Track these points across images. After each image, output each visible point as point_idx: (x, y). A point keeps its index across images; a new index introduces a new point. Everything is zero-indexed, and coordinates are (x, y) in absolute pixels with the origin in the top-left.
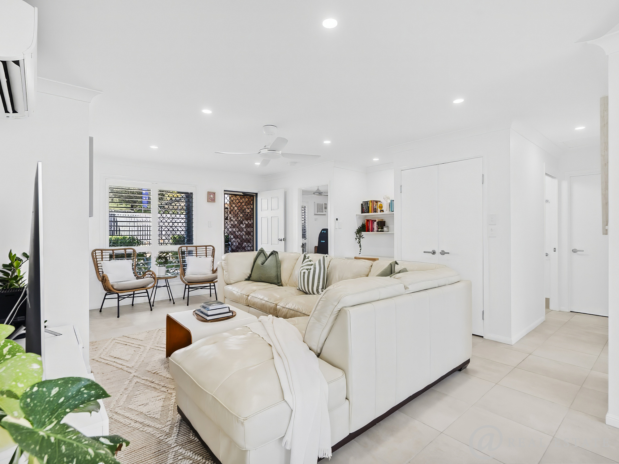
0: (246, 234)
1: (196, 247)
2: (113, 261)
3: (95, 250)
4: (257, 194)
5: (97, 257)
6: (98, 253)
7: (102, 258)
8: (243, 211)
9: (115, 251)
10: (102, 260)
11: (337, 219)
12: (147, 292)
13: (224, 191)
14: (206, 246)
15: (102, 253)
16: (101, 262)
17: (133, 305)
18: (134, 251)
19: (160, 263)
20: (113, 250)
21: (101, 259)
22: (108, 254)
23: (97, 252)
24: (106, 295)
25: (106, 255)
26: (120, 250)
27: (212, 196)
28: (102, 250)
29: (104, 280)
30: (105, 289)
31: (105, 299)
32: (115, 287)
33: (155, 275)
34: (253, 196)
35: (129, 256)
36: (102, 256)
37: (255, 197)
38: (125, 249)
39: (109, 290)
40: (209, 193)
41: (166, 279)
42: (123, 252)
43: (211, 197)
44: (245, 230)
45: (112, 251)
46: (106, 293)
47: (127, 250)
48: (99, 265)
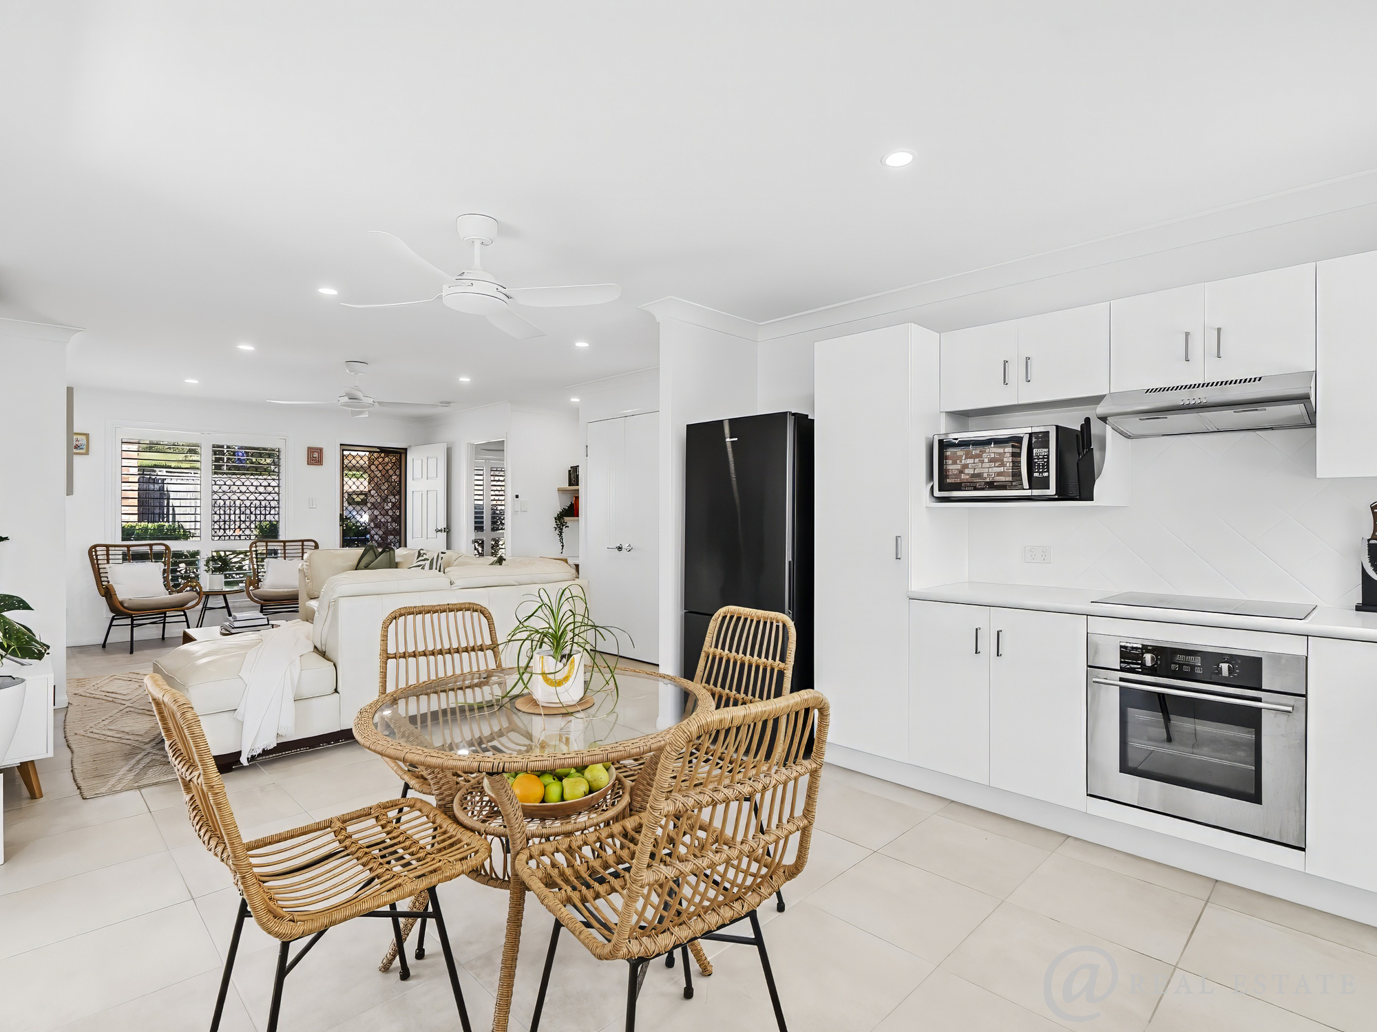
0: (394, 520)
1: (284, 542)
2: (127, 564)
3: (95, 547)
4: (406, 450)
5: (99, 557)
6: (101, 552)
7: (108, 560)
8: (388, 479)
9: (131, 548)
10: (108, 563)
11: (517, 497)
12: (185, 615)
13: (341, 445)
14: (303, 541)
15: (108, 551)
16: (106, 566)
17: (163, 638)
18: (167, 547)
19: (216, 570)
20: (128, 547)
21: (106, 562)
22: (121, 552)
23: (98, 548)
24: (113, 619)
25: (117, 554)
26: (141, 546)
27: (316, 455)
28: (107, 546)
29: (107, 593)
30: (112, 610)
31: (111, 625)
32: (125, 605)
33: (201, 588)
34: (400, 453)
35: (157, 557)
36: (108, 555)
37: (403, 456)
38: (151, 546)
39: (119, 610)
40: (311, 450)
41: (224, 594)
42: (147, 549)
43: (315, 457)
44: (390, 513)
45: (126, 549)
46: (114, 616)
47: (154, 547)
48: (101, 571)
